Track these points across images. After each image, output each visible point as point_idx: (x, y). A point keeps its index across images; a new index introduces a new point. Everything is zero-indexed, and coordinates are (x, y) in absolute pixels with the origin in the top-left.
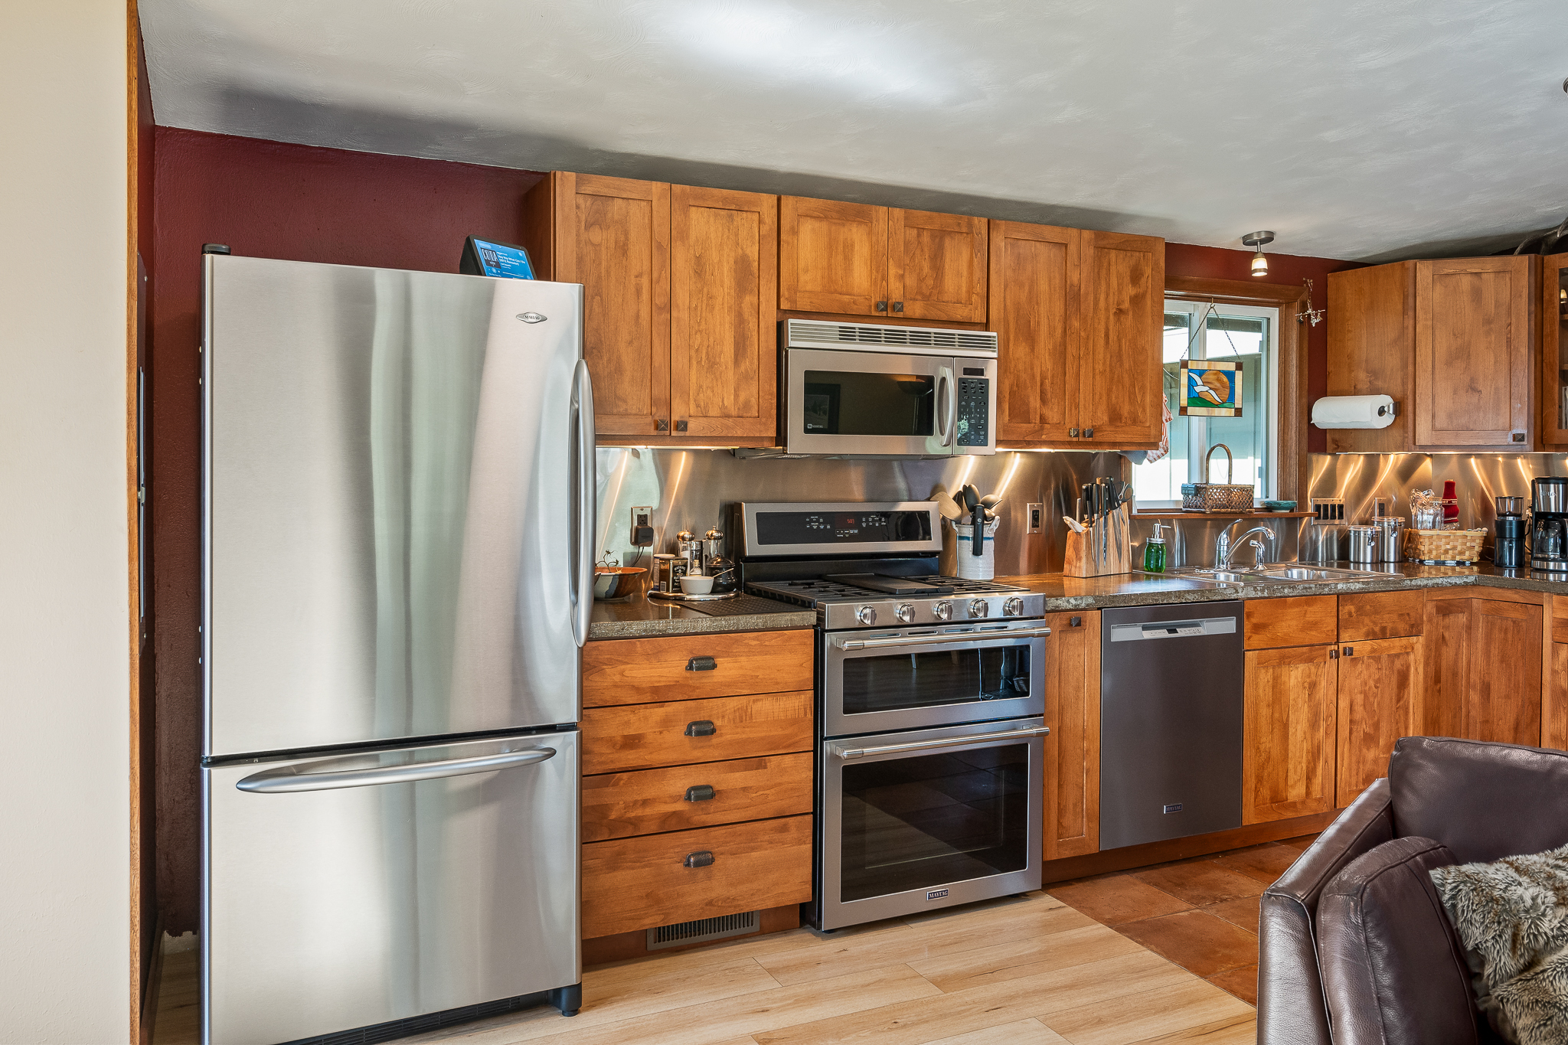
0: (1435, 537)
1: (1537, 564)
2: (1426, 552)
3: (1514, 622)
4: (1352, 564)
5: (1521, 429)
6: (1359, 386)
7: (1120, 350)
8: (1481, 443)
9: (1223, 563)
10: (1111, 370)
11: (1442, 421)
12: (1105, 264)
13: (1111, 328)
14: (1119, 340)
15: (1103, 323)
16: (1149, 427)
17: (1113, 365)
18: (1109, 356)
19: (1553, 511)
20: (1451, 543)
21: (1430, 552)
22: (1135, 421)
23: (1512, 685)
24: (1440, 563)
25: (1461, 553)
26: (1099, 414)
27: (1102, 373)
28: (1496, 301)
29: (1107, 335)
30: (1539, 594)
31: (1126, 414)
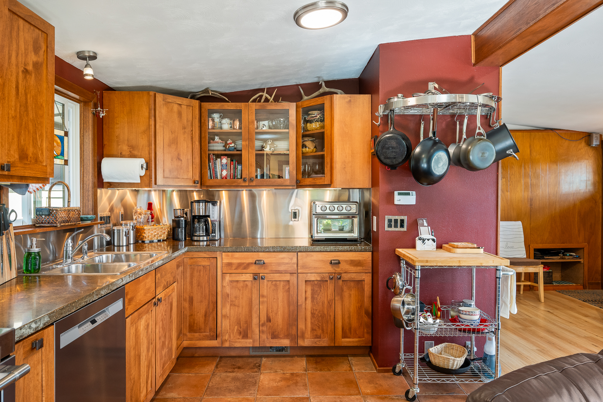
0: (150, 229)
1: (196, 238)
2: (147, 237)
3: (204, 267)
4: (116, 248)
5: (197, 178)
6: (124, 153)
7: (26, 102)
8: (182, 185)
9: (69, 258)
10: (20, 117)
11: (167, 174)
12: (16, 28)
13: (20, 82)
14: (26, 94)
15: (14, 76)
16: (46, 166)
17: (22, 113)
18: (18, 105)
19: (201, 214)
20: (157, 232)
21: (148, 237)
22: (37, 160)
23: (203, 296)
24: (152, 242)
25: (160, 236)
26: (12, 152)
27: (14, 118)
28: (187, 119)
29: (17, 87)
30: (215, 253)
31: (30, 155)
